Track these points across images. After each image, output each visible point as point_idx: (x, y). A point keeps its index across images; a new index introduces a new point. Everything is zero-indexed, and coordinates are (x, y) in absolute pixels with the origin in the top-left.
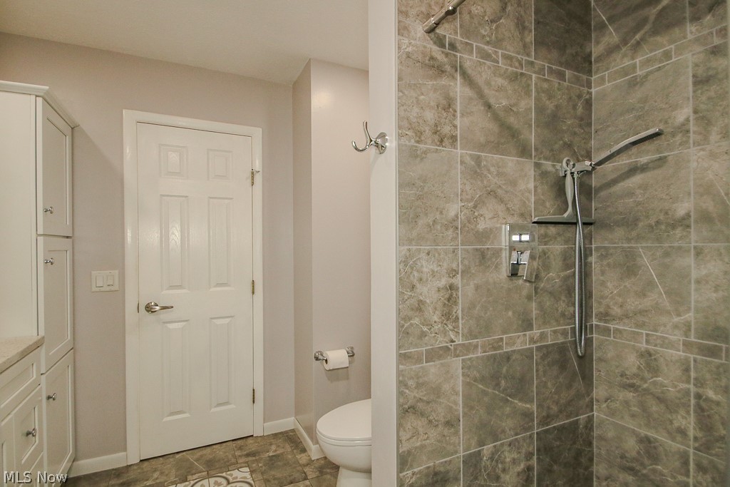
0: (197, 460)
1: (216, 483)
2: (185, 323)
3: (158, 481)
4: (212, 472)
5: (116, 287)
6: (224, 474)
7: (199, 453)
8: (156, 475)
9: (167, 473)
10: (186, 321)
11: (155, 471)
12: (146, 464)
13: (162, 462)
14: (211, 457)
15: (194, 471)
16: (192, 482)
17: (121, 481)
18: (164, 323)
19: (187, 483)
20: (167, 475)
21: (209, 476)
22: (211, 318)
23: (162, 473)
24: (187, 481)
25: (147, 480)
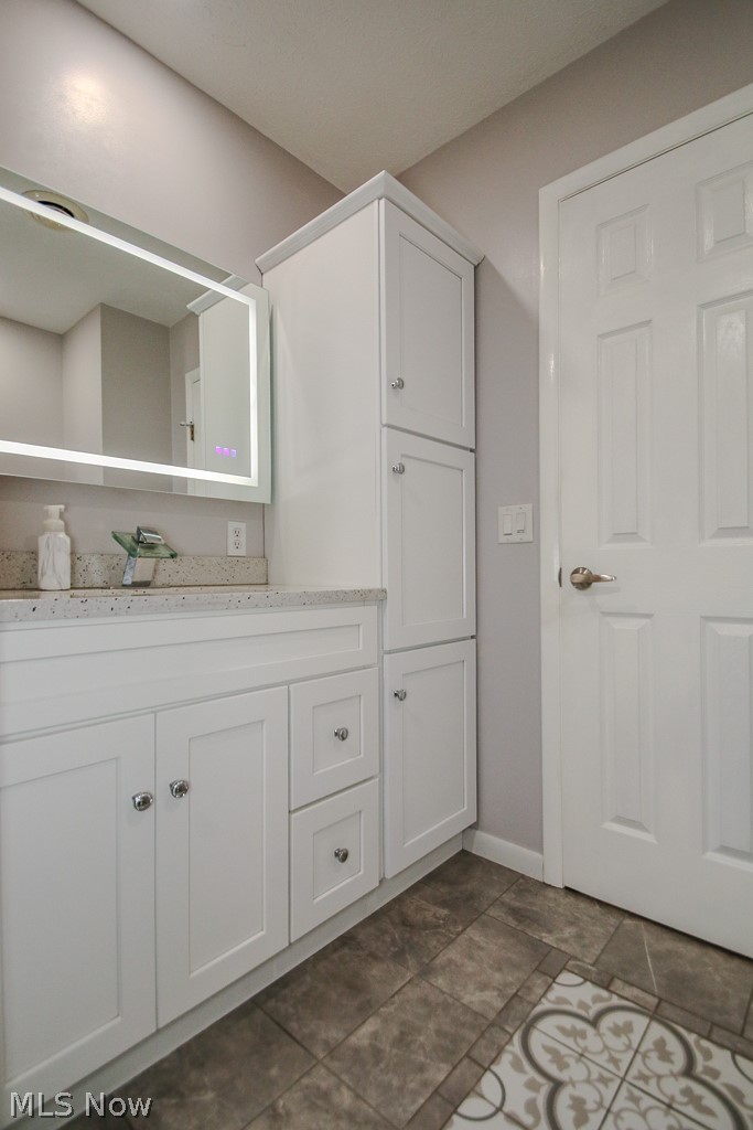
0: (656, 956)
1: (660, 1045)
2: (644, 622)
3: (563, 947)
4: (667, 1010)
5: (528, 536)
6: (691, 1038)
7: (669, 944)
8: (569, 932)
9: (586, 942)
10: (649, 616)
11: (572, 924)
12: (571, 899)
13: (593, 914)
14: (689, 969)
15: (634, 978)
16: (615, 1001)
17: (517, 904)
18: (603, 613)
19: (605, 994)
20: (584, 946)
21: (655, 1015)
22: (708, 619)
23: (579, 937)
24: (607, 988)
25: (550, 932)
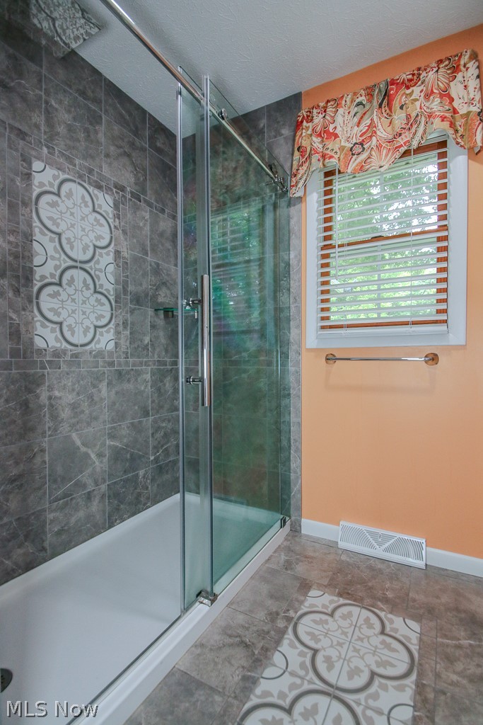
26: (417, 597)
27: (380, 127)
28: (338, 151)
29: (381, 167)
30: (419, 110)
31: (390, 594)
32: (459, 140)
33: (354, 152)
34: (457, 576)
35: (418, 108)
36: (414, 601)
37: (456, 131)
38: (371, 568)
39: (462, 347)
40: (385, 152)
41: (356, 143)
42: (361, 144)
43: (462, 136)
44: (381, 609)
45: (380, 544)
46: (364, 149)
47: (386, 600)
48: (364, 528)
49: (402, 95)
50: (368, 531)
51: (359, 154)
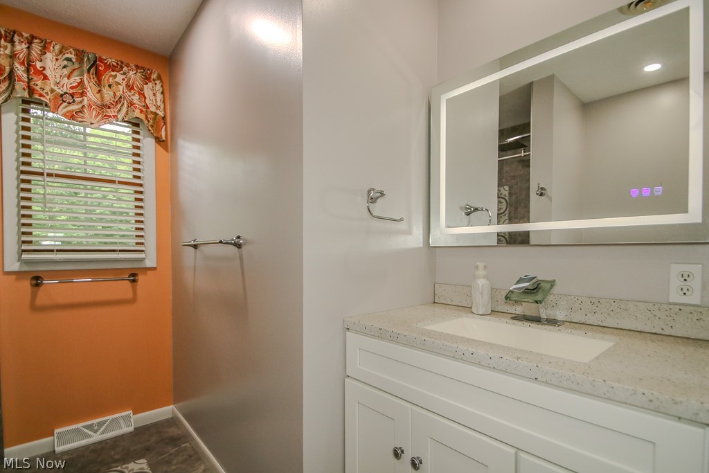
26: (136, 448)
27: (89, 89)
28: (49, 93)
29: (92, 124)
30: (121, 92)
31: (117, 457)
32: (150, 128)
33: (65, 100)
34: (155, 425)
35: (121, 91)
36: (135, 450)
37: (149, 121)
38: (94, 451)
39: (154, 269)
40: (94, 113)
41: (66, 93)
42: (72, 95)
43: (152, 126)
44: (117, 467)
45: (96, 432)
46: (74, 101)
47: (116, 461)
48: (79, 425)
49: (109, 77)
50: (84, 427)
51: (70, 103)
